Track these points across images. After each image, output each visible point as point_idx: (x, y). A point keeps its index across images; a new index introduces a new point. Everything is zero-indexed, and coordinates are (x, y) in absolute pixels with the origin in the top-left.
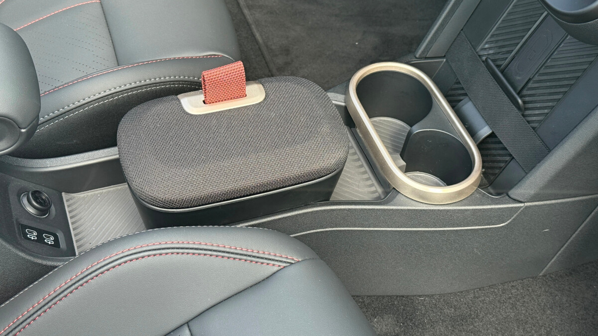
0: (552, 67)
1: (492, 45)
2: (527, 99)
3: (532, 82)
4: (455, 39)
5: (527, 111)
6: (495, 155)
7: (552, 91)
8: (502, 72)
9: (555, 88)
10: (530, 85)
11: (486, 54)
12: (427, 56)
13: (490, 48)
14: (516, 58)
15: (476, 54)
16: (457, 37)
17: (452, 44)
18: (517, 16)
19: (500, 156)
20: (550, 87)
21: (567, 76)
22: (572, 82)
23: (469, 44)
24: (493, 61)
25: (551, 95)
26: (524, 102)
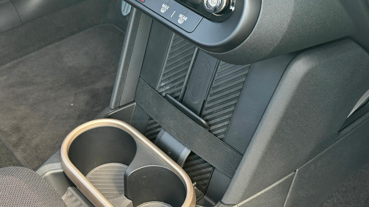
0: (218, 87)
1: (167, 82)
2: (208, 117)
3: (206, 103)
4: (137, 86)
5: (211, 127)
6: (200, 169)
7: (226, 105)
8: (181, 101)
9: (226, 103)
10: (206, 105)
11: (164, 90)
12: (120, 105)
13: (165, 85)
14: (188, 87)
15: (157, 93)
16: (138, 83)
17: (136, 90)
18: (177, 55)
19: (204, 169)
20: (223, 103)
21: (232, 91)
22: (238, 95)
23: (149, 86)
24: (171, 95)
25: (226, 109)
26: (207, 121)
